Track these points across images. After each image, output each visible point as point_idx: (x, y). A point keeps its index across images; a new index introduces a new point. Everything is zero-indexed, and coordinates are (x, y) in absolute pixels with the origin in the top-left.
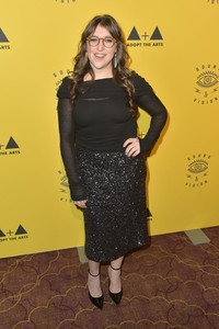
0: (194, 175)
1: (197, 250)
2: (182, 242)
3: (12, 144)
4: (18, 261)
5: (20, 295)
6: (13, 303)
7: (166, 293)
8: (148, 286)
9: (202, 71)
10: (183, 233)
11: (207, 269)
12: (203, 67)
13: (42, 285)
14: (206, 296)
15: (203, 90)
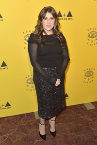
0: (87, 78)
1: (89, 112)
2: (83, 108)
3: (4, 64)
4: (6, 119)
5: (8, 135)
6: (5, 138)
7: (76, 132)
8: (67, 129)
9: (90, 31)
10: (83, 105)
11: (94, 121)
12: (91, 29)
13: (18, 130)
14: (94, 133)
15: (91, 39)
